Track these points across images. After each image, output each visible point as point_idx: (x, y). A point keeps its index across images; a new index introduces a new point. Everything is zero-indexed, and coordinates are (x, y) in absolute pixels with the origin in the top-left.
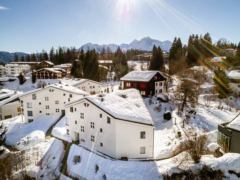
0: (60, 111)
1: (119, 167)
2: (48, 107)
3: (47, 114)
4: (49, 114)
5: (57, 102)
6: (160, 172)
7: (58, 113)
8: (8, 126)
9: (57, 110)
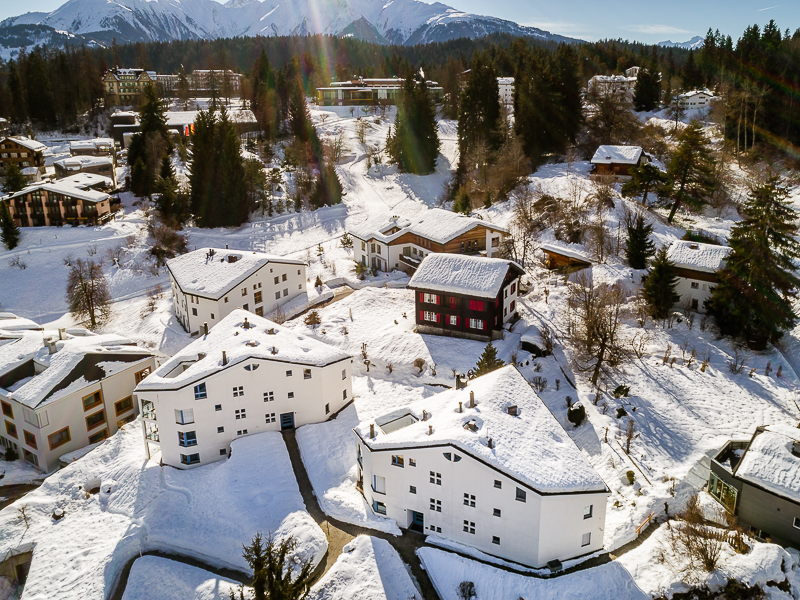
0: (278, 418)
1: (565, 593)
2: (241, 414)
3: (239, 433)
4: (245, 431)
5: (269, 397)
6: (647, 592)
7: (272, 424)
8: (115, 483)
9: (270, 418)
